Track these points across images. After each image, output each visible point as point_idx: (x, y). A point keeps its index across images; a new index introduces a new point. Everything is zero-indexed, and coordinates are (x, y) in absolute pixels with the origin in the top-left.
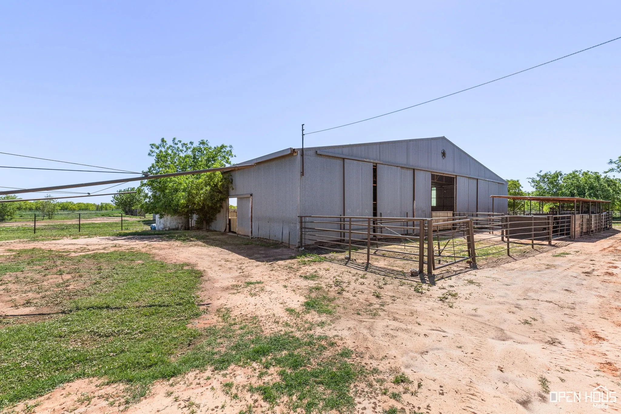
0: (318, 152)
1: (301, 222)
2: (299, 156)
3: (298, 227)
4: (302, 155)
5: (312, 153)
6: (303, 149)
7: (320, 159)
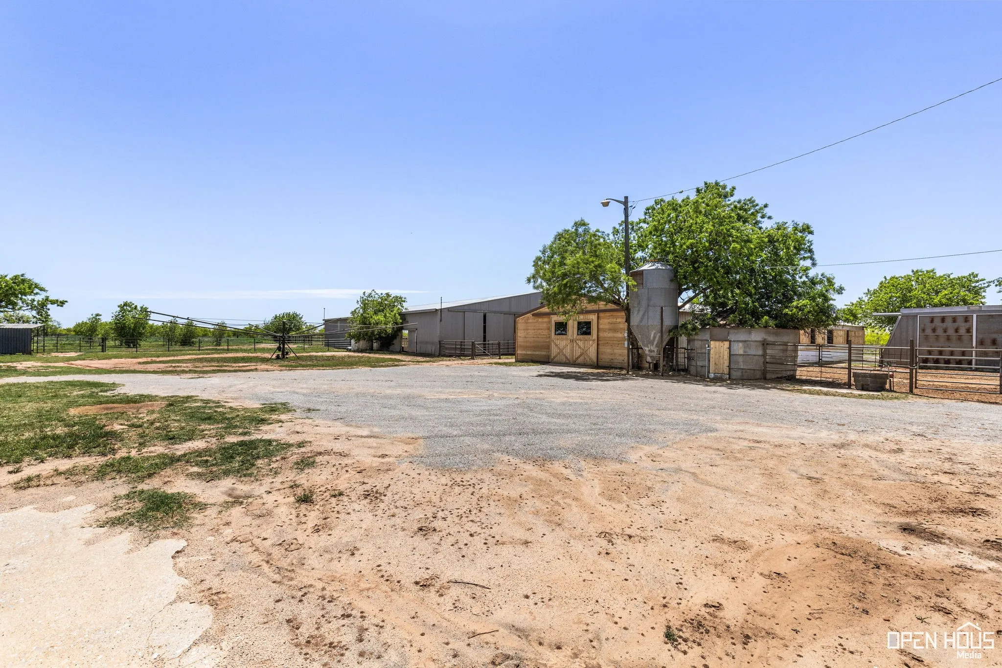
0: (449, 310)
1: (440, 344)
2: (439, 312)
3: (438, 346)
4: (441, 312)
5: (446, 310)
6: (441, 309)
7: (450, 313)
